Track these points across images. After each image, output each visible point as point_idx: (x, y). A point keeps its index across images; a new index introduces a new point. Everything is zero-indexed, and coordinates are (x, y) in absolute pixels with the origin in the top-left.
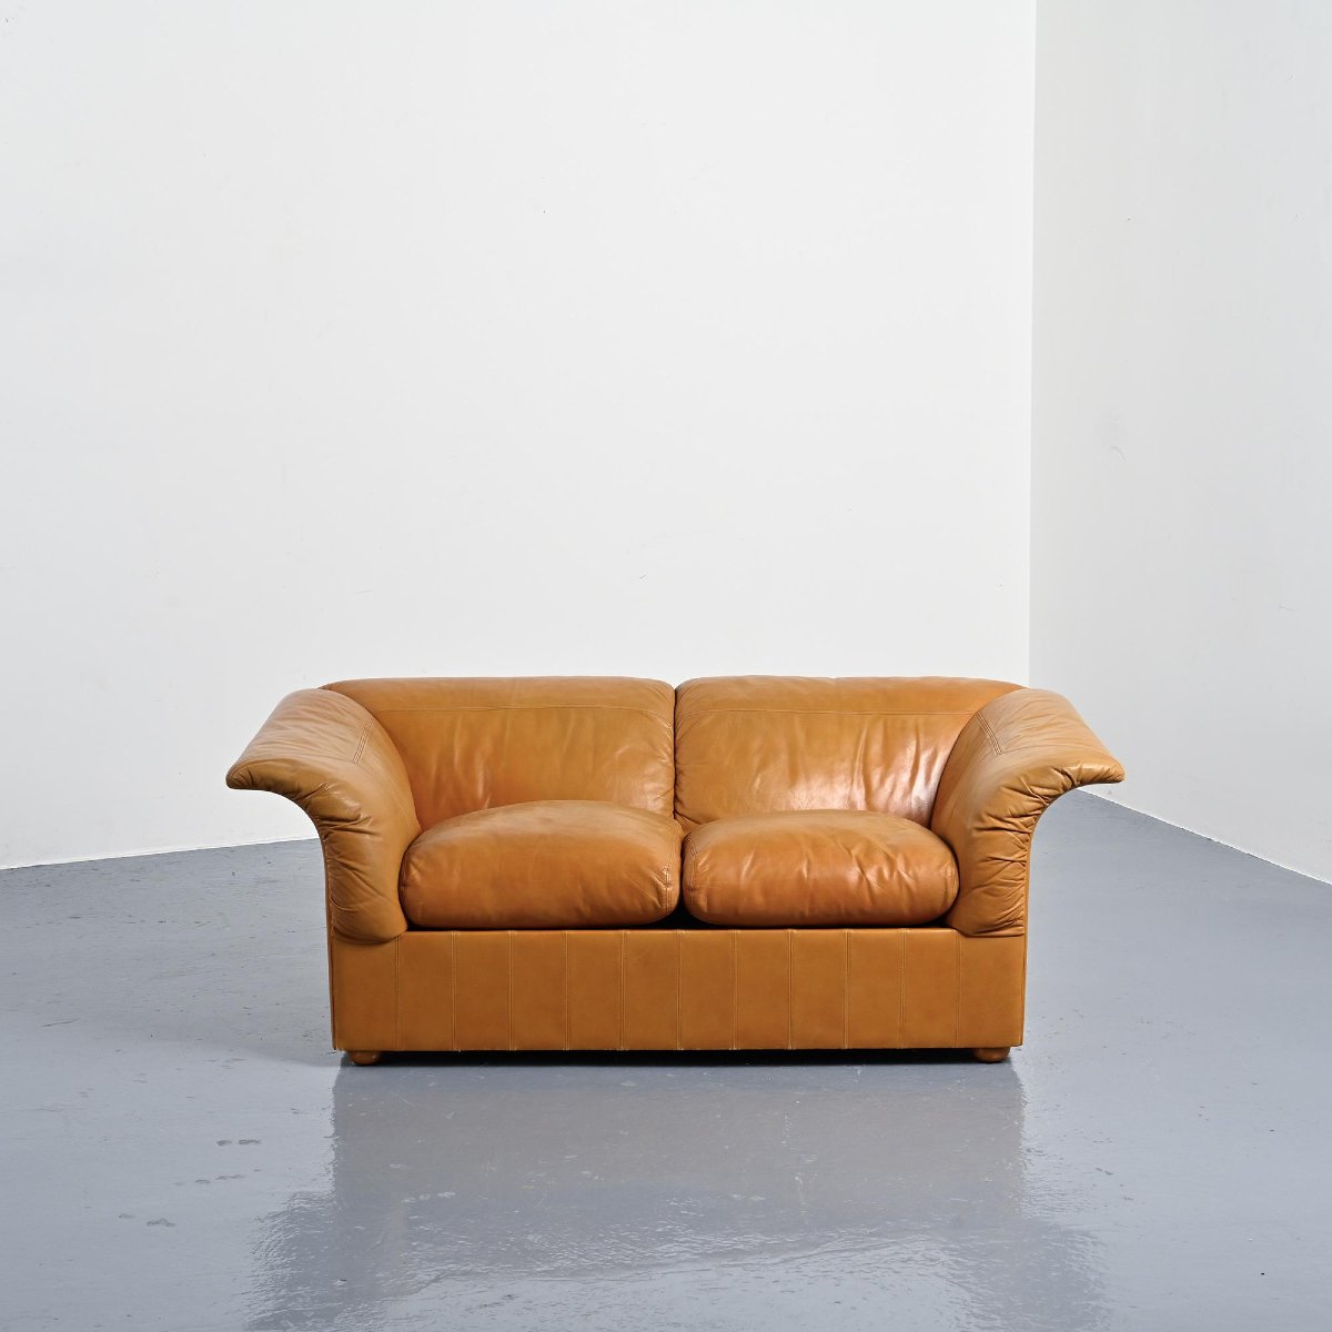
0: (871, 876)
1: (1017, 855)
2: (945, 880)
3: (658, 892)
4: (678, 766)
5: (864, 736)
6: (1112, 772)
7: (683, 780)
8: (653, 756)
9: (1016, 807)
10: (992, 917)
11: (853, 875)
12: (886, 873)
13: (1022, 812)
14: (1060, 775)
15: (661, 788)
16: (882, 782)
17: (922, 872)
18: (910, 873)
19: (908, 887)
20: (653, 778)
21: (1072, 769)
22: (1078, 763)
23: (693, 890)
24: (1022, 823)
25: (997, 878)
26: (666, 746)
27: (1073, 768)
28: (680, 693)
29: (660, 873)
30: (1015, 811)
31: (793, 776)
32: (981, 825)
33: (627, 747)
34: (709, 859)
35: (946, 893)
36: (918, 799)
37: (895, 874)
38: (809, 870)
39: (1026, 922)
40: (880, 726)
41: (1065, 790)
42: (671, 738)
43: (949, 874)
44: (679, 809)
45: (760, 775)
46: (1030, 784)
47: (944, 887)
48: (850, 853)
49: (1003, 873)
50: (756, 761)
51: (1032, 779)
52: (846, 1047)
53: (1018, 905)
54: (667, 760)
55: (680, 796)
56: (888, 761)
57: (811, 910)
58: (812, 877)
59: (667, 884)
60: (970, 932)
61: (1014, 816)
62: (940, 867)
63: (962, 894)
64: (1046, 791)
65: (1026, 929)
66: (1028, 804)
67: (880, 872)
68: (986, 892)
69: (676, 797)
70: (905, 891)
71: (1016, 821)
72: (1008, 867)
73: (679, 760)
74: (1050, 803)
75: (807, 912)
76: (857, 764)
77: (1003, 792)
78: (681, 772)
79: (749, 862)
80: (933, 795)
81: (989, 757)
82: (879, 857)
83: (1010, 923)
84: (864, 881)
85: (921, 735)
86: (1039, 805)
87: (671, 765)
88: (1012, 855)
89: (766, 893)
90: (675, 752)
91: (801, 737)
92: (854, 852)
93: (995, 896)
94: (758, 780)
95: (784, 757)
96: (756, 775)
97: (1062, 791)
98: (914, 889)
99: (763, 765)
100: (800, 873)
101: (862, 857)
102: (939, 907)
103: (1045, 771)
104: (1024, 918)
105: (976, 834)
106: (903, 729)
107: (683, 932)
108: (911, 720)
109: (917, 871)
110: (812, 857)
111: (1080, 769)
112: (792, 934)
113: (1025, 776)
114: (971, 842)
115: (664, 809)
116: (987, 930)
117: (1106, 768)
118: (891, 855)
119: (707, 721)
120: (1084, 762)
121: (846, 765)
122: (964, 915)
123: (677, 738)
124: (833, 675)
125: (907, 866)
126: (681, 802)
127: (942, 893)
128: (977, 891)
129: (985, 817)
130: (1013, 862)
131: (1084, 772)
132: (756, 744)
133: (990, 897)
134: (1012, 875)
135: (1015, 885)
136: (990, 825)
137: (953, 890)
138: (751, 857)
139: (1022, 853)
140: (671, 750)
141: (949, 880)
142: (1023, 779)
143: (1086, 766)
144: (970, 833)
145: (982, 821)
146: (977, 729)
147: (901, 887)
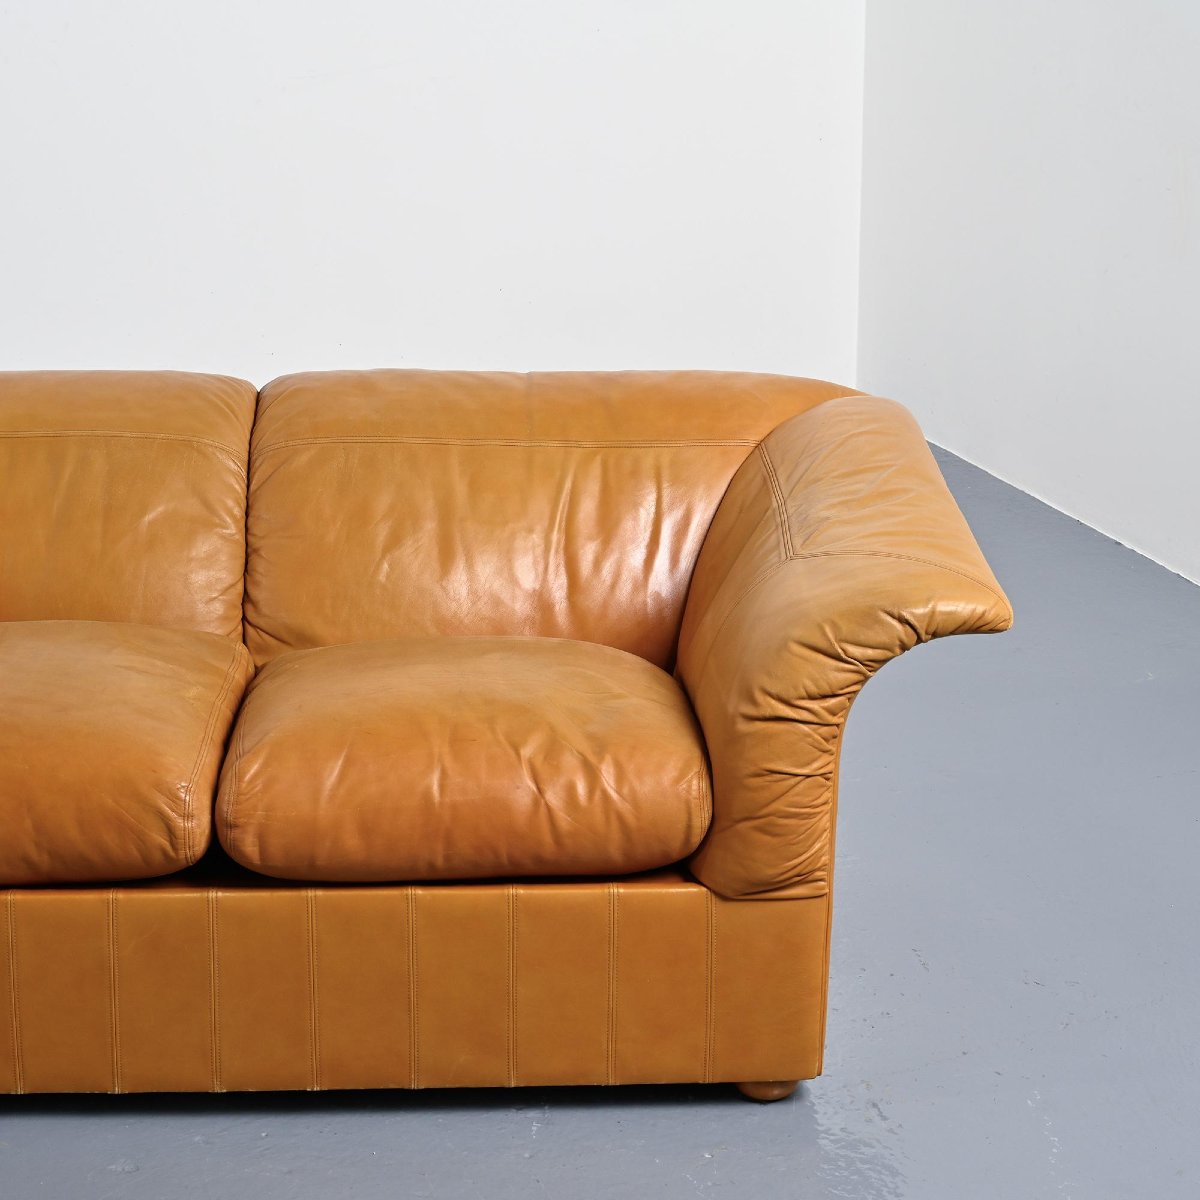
0: (554, 798)
1: (816, 765)
2: (688, 803)
3: (170, 831)
4: (250, 538)
5: (568, 485)
6: (989, 616)
7: (259, 565)
8: (207, 522)
9: (815, 681)
10: (769, 872)
11: (521, 793)
12: (581, 788)
13: (827, 690)
14: (895, 623)
15: (219, 580)
16: (597, 565)
17: (646, 787)
18: (625, 791)
19: (620, 818)
20: (209, 561)
21: (917, 612)
22: (928, 600)
23: (232, 826)
24: (824, 708)
25: (777, 806)
26: (230, 503)
27: (920, 611)
28: (264, 404)
29: (174, 798)
30: (813, 690)
31: (446, 559)
32: (750, 711)
33: (160, 509)
34: (265, 765)
35: (689, 827)
36: (658, 595)
37: (598, 795)
38: (442, 787)
39: (830, 873)
40: (596, 470)
41: (904, 648)
42: (240, 488)
43: (694, 793)
44: (251, 615)
45: (388, 557)
46: (840, 641)
47: (683, 817)
48: (518, 755)
49: (790, 798)
50: (382, 533)
51: (846, 629)
52: (513, 1085)
53: (817, 846)
54: (234, 530)
55: (254, 592)
56: (608, 528)
57: (447, 858)
58: (447, 800)
59: (188, 816)
60: (729, 893)
61: (811, 698)
62: (678, 780)
63: (717, 828)
64: (870, 653)
65: (830, 886)
66: (836, 674)
67: (571, 789)
68: (761, 830)
69: (246, 598)
70: (615, 825)
71: (814, 705)
72: (801, 786)
73: (254, 530)
74: (875, 670)
75: (440, 862)
76: (555, 536)
77: (790, 652)
78: (256, 551)
79: (336, 773)
80: (683, 589)
81: (773, 558)
82: (570, 761)
83: (804, 878)
84: (543, 810)
85: (665, 485)
86: (856, 677)
87: (240, 538)
88: (808, 764)
89: (366, 830)
90: (247, 514)
91: (461, 489)
92: (526, 752)
93: (775, 835)
94: (386, 566)
95: (430, 526)
96: (383, 557)
97: (898, 650)
98: (630, 819)
99: (395, 541)
100: (428, 790)
101: (539, 762)
102: (676, 848)
103: (868, 617)
104: (828, 867)
105: (743, 727)
106: (635, 473)
107: (220, 894)
108: (648, 459)
109: (637, 785)
110: (448, 762)
111: (933, 613)
112: (416, 898)
113: (835, 626)
114: (734, 739)
115: (225, 618)
116: (759, 890)
117: (980, 609)
118: (592, 759)
119: (303, 459)
120: (942, 598)
121: (537, 538)
122: (721, 864)
123: (252, 487)
124: (523, 369)
125: (620, 776)
126: (255, 604)
127: (681, 826)
128: (743, 826)
129: (760, 697)
130: (808, 776)
131: (938, 619)
132: (383, 502)
133: (767, 838)
134: (806, 800)
135: (809, 816)
136: (768, 712)
137: (701, 820)
138: (340, 762)
139: (826, 758)
140: (239, 512)
141: (694, 803)
142: (828, 630)
143: (944, 607)
144: (734, 723)
145: (754, 702)
146: (759, 479)
147: (608, 818)
